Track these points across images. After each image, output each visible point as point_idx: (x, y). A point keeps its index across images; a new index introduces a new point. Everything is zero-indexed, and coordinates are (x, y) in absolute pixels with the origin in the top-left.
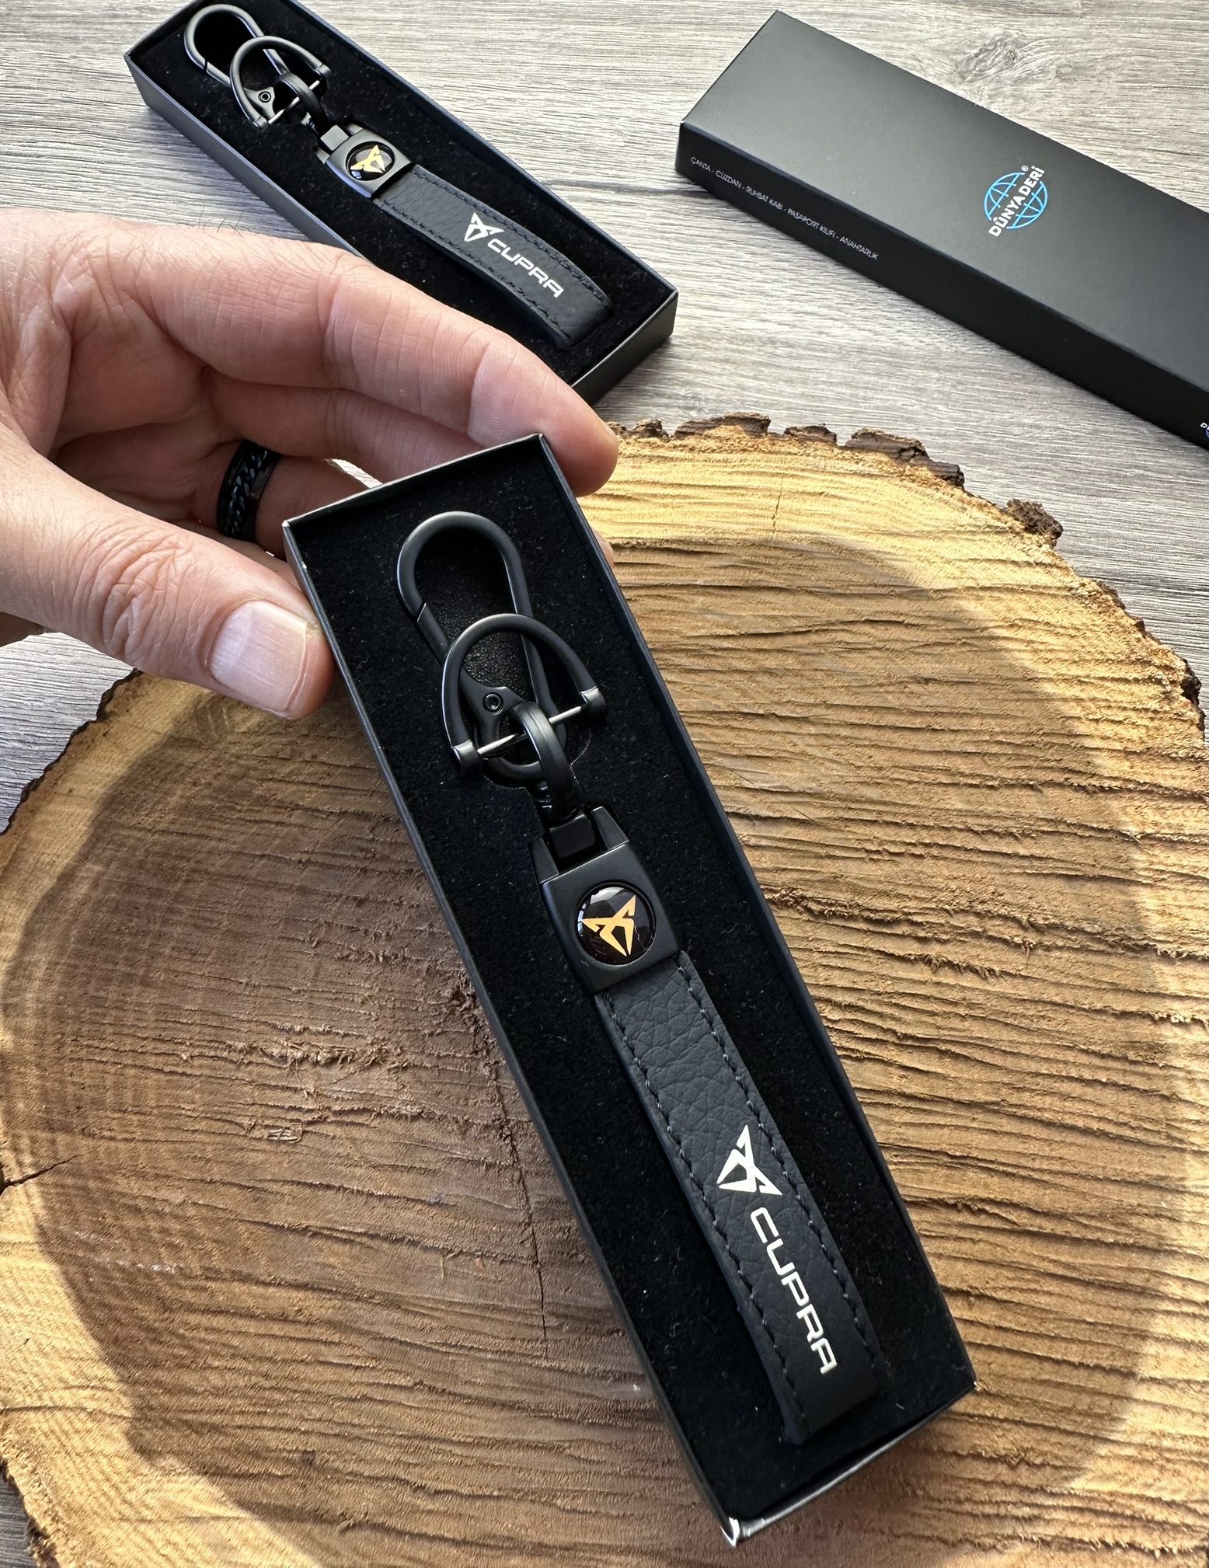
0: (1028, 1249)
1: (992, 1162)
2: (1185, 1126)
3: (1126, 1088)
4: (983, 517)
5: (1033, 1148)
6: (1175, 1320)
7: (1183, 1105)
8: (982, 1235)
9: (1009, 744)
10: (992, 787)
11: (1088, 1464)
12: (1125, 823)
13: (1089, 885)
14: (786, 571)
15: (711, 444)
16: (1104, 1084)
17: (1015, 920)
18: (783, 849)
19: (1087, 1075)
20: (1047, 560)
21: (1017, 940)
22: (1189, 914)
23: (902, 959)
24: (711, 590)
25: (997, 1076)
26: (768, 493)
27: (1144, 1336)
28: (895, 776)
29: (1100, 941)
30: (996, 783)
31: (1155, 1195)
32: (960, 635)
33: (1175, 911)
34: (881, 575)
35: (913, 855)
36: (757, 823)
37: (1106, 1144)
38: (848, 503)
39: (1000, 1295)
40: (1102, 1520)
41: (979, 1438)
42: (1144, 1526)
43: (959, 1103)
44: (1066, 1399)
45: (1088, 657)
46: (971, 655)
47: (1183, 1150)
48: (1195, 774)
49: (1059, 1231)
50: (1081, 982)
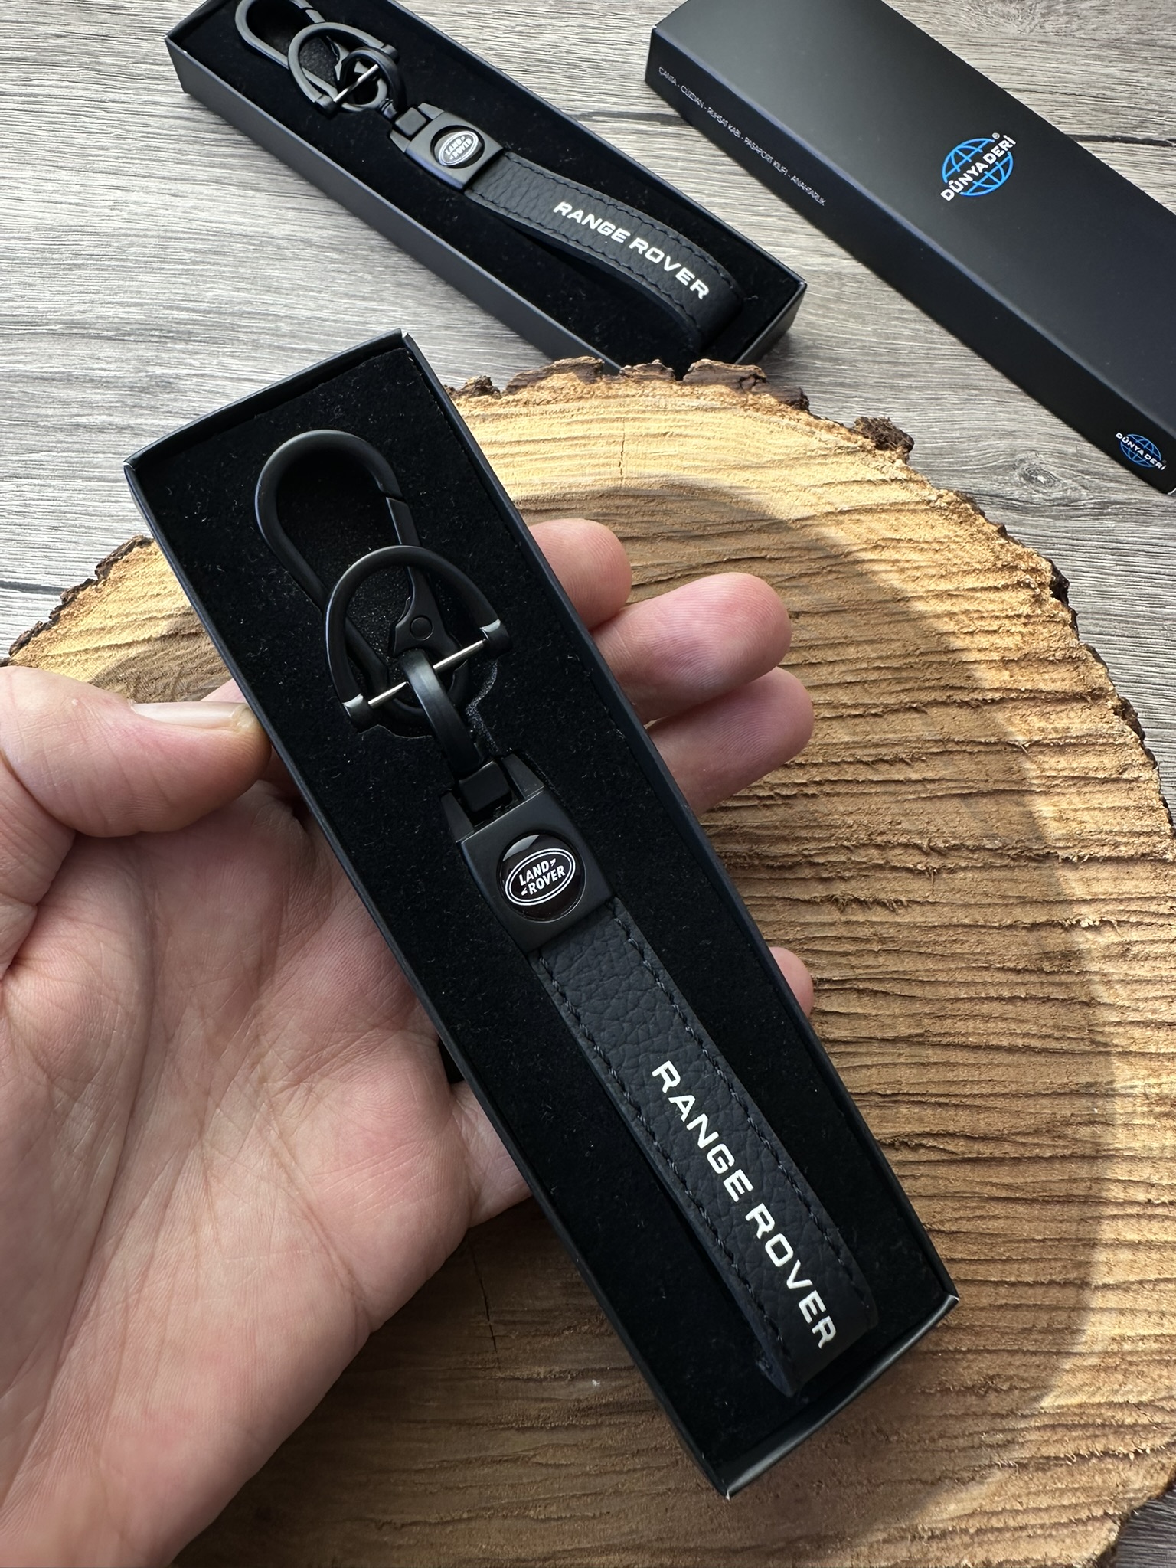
0: (971, 1177)
1: (923, 1095)
2: (1107, 1029)
3: (1046, 1000)
4: (832, 439)
5: (962, 1074)
6: (1120, 1224)
7: (1102, 1009)
8: (923, 1169)
9: (888, 668)
10: (875, 715)
11: (1054, 1382)
12: (1011, 733)
13: (985, 801)
14: (640, 519)
15: (545, 395)
16: (1024, 999)
17: (915, 847)
19: (1006, 994)
20: (903, 475)
21: (919, 867)
22: (1085, 816)
23: (810, 902)
25: (918, 1007)
26: (611, 439)
27: (1092, 1244)
29: (1002, 856)
30: (879, 710)
31: (1085, 1102)
32: (824, 563)
33: (1071, 815)
34: (739, 511)
35: (806, 795)
37: (1033, 1059)
38: (694, 441)
39: (947, 1227)
40: (1074, 1434)
41: (946, 1373)
42: (1116, 1432)
43: (884, 1040)
44: (1026, 1318)
45: (955, 570)
46: (837, 583)
47: (1108, 1053)
48: (1074, 674)
49: (998, 1154)
50: (989, 900)
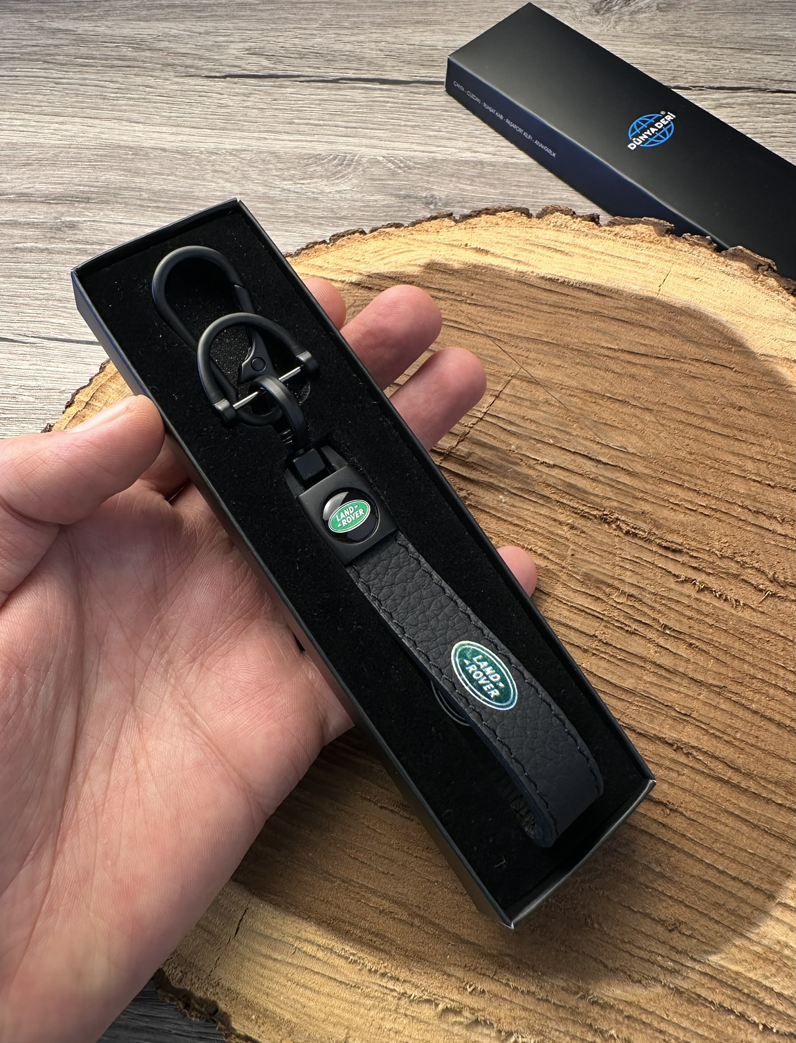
0: (718, 791)
1: (705, 724)
5: (739, 724)
8: (686, 771)
9: (789, 461)
10: (769, 485)
11: (723, 947)
14: (660, 319)
15: (630, 234)
17: (763, 572)
18: (613, 486)
21: (761, 586)
23: (676, 577)
24: (605, 319)
25: (723, 670)
26: (661, 270)
27: (788, 874)
28: (701, 461)
30: (773, 484)
32: (771, 386)
34: (727, 337)
35: (702, 513)
36: (599, 466)
39: (688, 814)
40: (724, 990)
41: (650, 903)
42: (755, 1006)
43: (691, 678)
44: (720, 897)
46: (776, 400)
49: (743, 785)
